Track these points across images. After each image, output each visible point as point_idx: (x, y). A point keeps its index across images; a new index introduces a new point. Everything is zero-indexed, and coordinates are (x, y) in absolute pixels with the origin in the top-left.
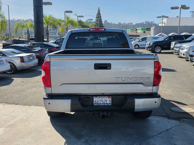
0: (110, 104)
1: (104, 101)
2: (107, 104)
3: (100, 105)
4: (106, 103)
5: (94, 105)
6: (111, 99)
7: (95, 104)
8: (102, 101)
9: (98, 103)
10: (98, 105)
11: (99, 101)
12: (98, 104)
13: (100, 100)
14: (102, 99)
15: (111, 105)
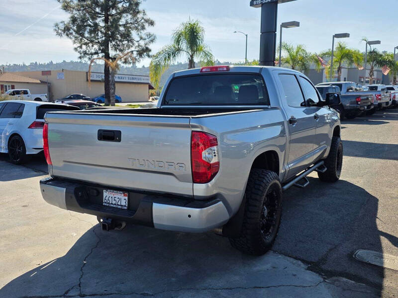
0: (125, 206)
1: (117, 200)
2: (121, 205)
3: (111, 205)
4: (119, 203)
5: (104, 204)
6: (126, 198)
7: (106, 203)
8: (114, 200)
9: (109, 201)
10: (108, 205)
11: (110, 199)
12: (109, 203)
13: (112, 197)
14: (115, 196)
15: (126, 208)
